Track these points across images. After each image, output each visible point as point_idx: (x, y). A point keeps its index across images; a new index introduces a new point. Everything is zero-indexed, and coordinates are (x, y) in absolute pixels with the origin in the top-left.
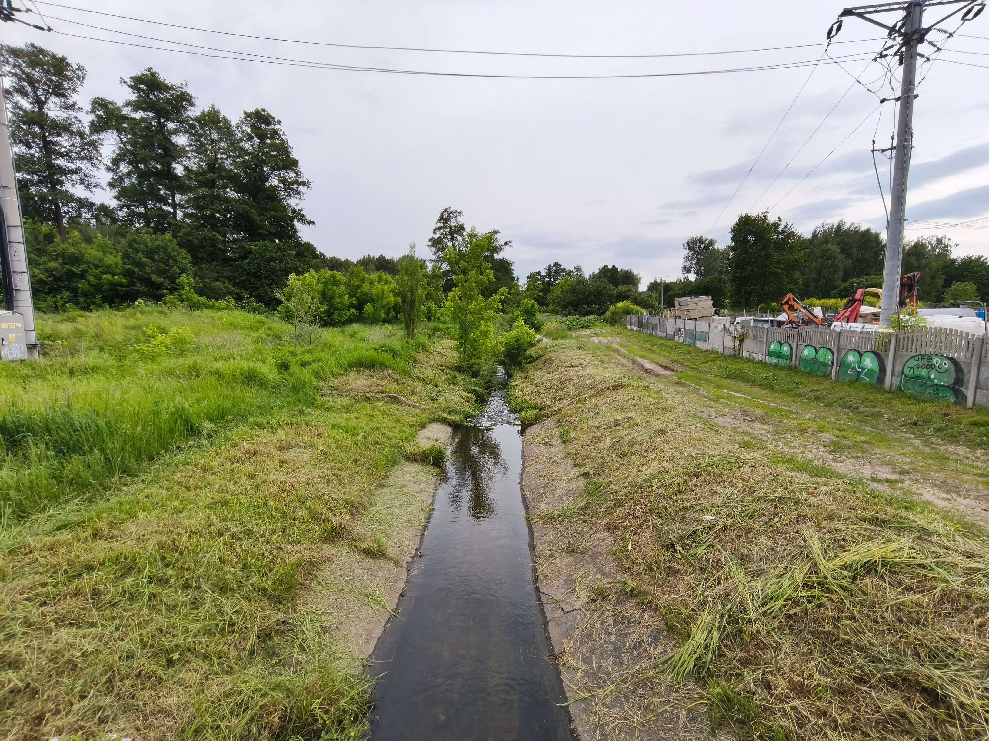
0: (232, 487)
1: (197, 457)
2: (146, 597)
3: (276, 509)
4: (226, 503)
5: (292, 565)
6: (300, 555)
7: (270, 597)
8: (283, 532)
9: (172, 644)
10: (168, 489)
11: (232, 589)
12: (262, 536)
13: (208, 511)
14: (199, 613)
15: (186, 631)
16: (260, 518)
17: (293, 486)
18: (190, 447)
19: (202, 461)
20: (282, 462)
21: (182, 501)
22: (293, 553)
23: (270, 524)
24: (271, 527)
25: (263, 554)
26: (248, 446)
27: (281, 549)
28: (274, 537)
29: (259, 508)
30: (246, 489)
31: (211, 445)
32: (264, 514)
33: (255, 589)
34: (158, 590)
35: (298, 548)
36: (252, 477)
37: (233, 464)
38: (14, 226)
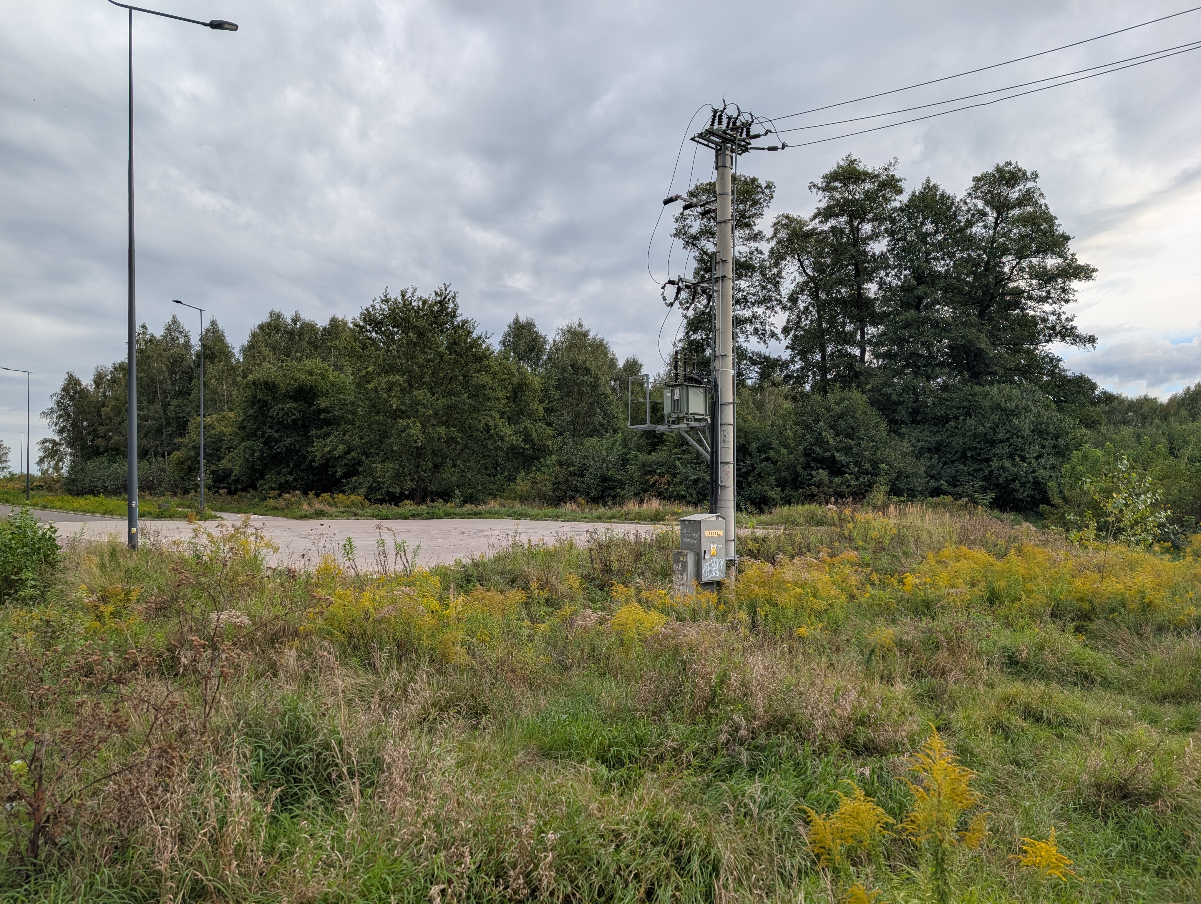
38: (727, 404)
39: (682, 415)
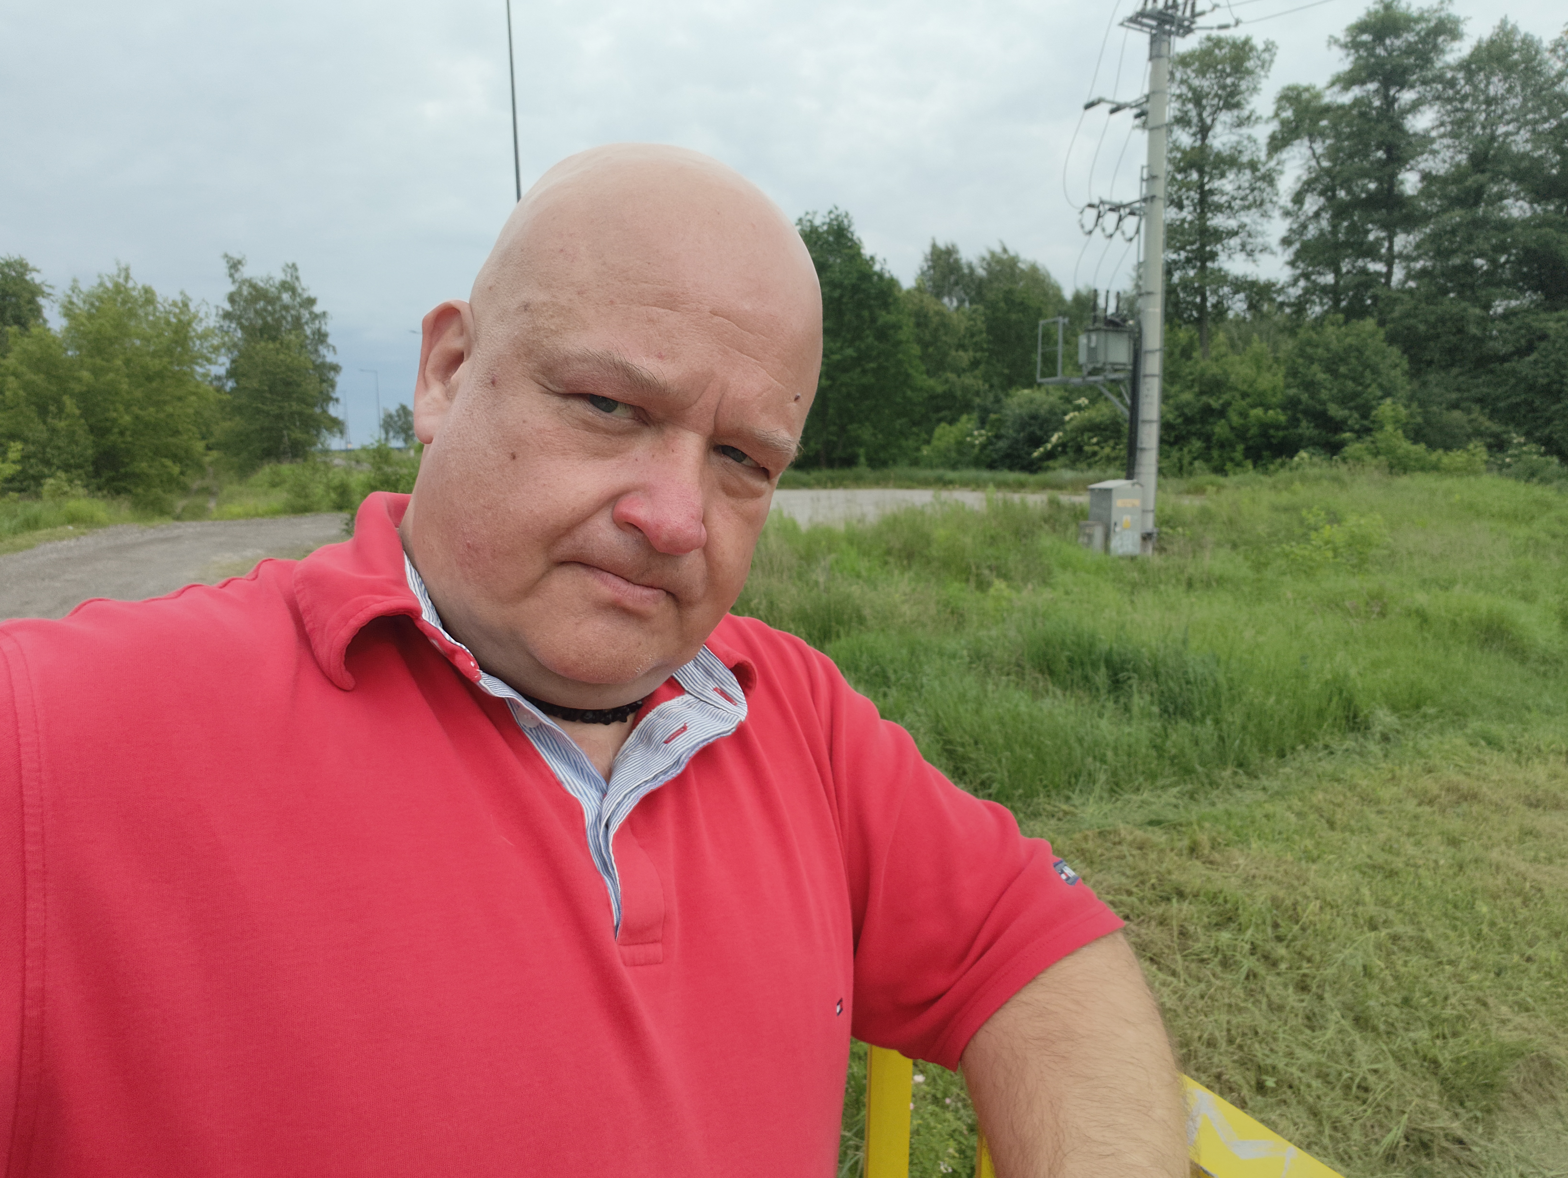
0: (1410, 849)
1: (1354, 772)
2: (1244, 971)
3: (1492, 924)
4: (1392, 874)
5: (1502, 1046)
6: (1526, 1036)
7: (1443, 1081)
8: (1498, 974)
9: (1269, 1061)
10: (1300, 815)
11: (1375, 1029)
12: (1451, 963)
13: (1358, 876)
14: (1314, 1038)
15: (1290, 1054)
16: (1455, 928)
17: (1540, 890)
18: (1347, 750)
19: (1364, 783)
20: (1528, 833)
21: (1318, 844)
22: (1510, 1026)
23: (1473, 947)
24: (1473, 954)
25: (1446, 998)
26: (1457, 778)
27: (1485, 1004)
28: (1474, 977)
29: (1456, 907)
30: (1436, 862)
31: (1386, 756)
32: (1465, 924)
33: (1417, 1052)
34: (1261, 970)
35: (1521, 1019)
36: (1453, 842)
37: (1420, 805)
38: (1152, 352)
39: (1099, 365)
